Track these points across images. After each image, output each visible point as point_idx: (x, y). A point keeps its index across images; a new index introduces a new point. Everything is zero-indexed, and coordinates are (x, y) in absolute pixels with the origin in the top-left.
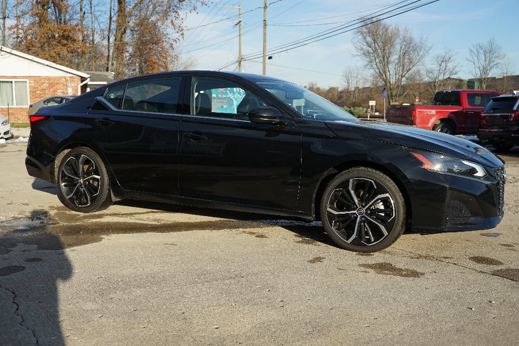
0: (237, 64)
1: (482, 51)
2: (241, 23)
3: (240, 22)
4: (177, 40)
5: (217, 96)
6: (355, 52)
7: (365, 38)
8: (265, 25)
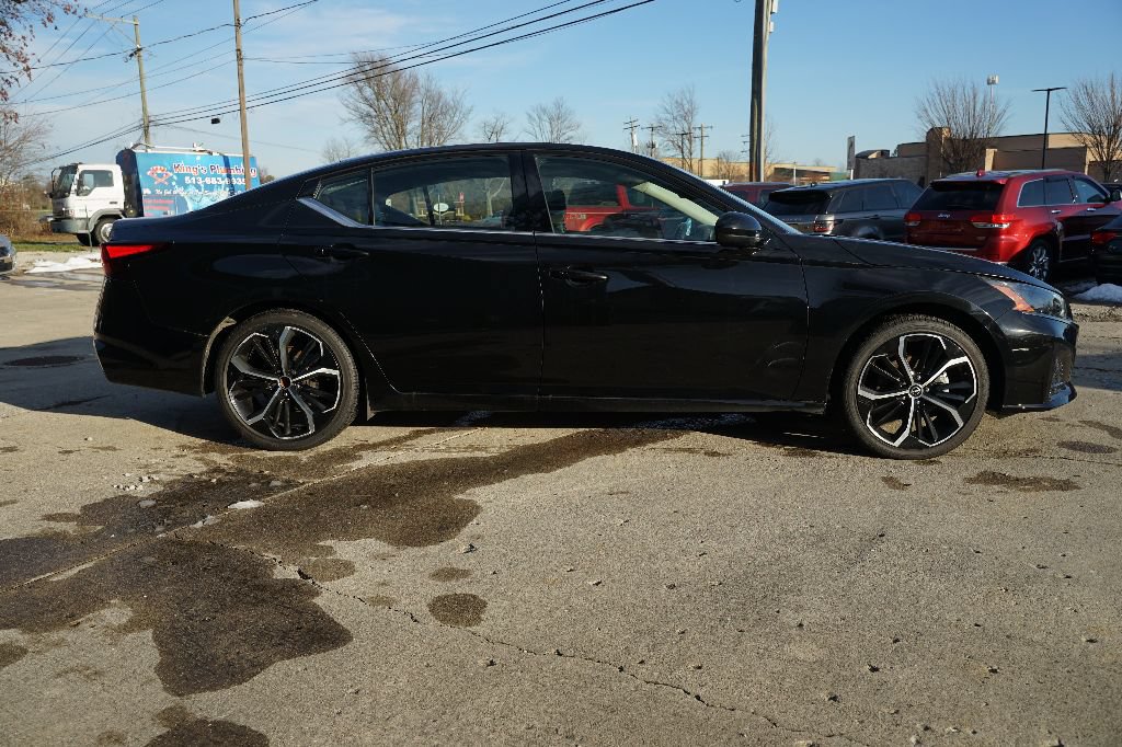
0: (141, 131)
1: (545, 118)
2: (141, 53)
3: (139, 50)
4: (12, 80)
5: (153, 193)
6: (345, 113)
7: (360, 90)
8: (240, 58)
